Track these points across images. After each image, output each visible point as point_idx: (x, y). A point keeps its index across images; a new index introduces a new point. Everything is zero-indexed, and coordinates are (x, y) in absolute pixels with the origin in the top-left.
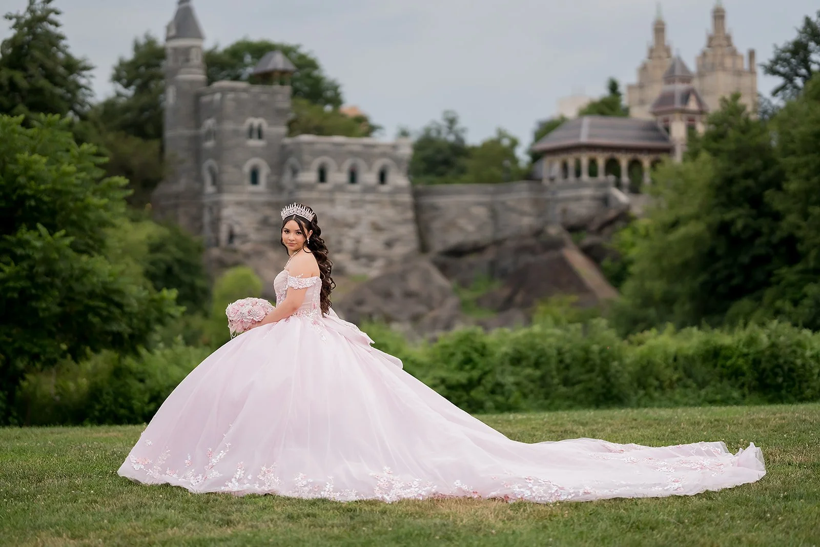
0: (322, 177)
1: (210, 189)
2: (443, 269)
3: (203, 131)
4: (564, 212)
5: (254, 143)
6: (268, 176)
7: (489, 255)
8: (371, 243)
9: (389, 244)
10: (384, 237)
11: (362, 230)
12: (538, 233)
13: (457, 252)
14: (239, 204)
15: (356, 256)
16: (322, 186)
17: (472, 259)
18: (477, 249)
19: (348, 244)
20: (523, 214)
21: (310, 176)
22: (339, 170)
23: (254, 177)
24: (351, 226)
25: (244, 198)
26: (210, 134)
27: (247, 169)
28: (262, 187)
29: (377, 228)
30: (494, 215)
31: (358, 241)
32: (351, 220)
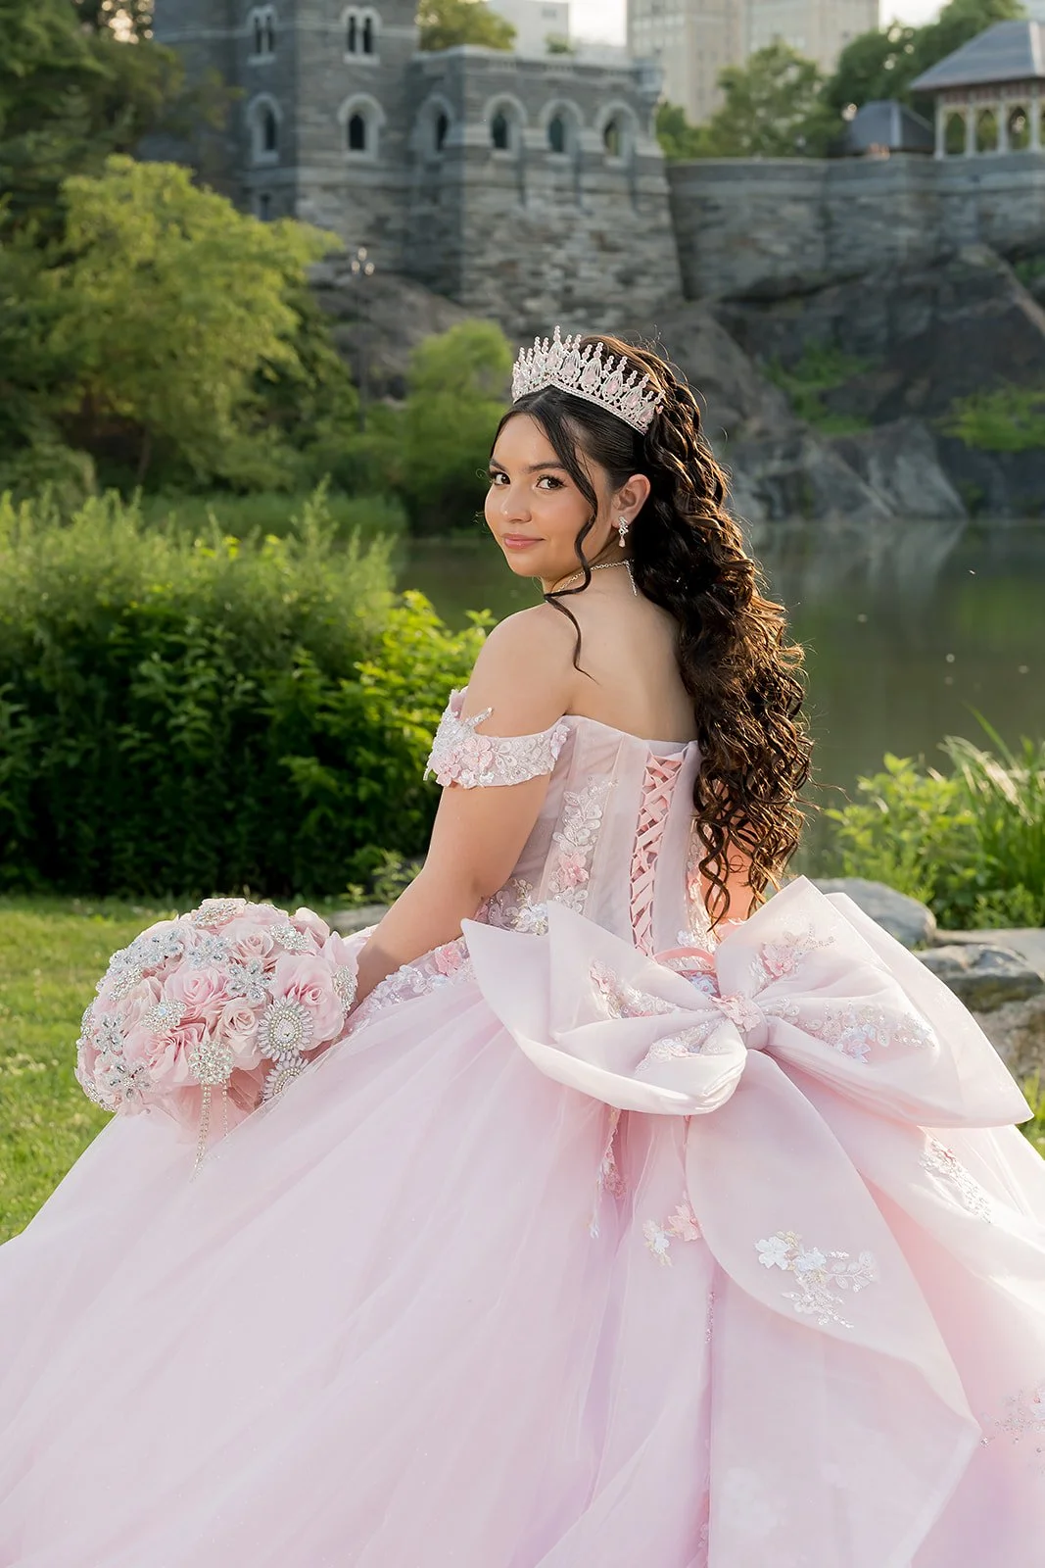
0: (500, 136)
1: (260, 155)
2: (738, 331)
3: (247, 30)
4: (985, 217)
5: (359, 58)
6: (382, 132)
7: (829, 304)
8: (596, 279)
9: (627, 280)
10: (617, 264)
11: (576, 248)
12: (941, 261)
13: (761, 297)
14: (329, 188)
15: (568, 302)
16: (499, 155)
17: (794, 310)
18: (802, 291)
19: (553, 278)
20: (896, 220)
21: (477, 133)
22: (533, 123)
23: (357, 137)
24: (555, 240)
25: (339, 176)
26: (266, 38)
27: (343, 116)
28: (369, 155)
29: (604, 244)
30: (826, 221)
31: (570, 273)
32: (558, 227)
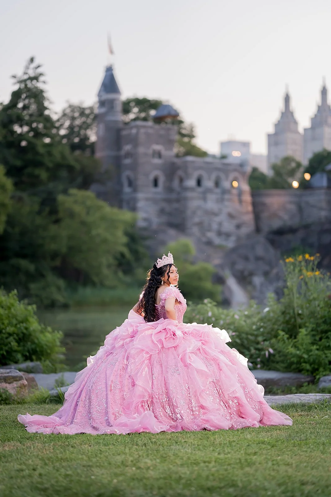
0: (199, 183)
1: (127, 189)
2: (272, 242)
3: (123, 153)
6: (164, 182)
7: (300, 234)
8: (228, 226)
9: (238, 227)
10: (235, 222)
11: (223, 217)
13: (280, 232)
14: (147, 199)
15: (219, 233)
17: (289, 237)
18: (292, 230)
19: (215, 226)
21: (191, 183)
23: (156, 183)
24: (216, 215)
25: (150, 195)
26: (128, 155)
27: (152, 177)
29: (231, 216)
30: (300, 209)
32: (216, 211)
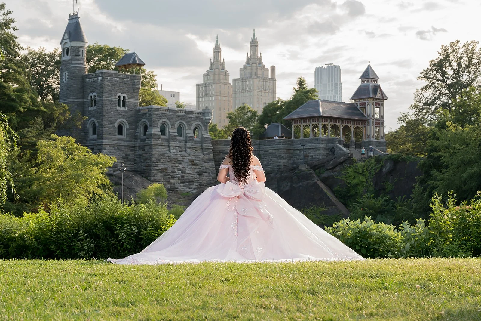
0: (163, 132)
1: (91, 136)
3: (88, 99)
4: (306, 157)
5: (121, 108)
6: (128, 130)
8: (191, 173)
9: (200, 174)
10: (197, 170)
11: (186, 165)
12: (293, 169)
14: (111, 146)
15: (183, 181)
16: (162, 137)
19: (178, 174)
21: (156, 130)
22: (173, 128)
23: (120, 131)
24: (179, 162)
25: (115, 142)
26: (92, 103)
27: (116, 125)
28: (124, 136)
29: (193, 164)
31: (183, 172)
32: (180, 158)
